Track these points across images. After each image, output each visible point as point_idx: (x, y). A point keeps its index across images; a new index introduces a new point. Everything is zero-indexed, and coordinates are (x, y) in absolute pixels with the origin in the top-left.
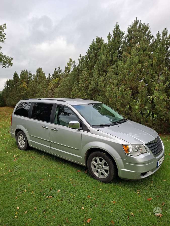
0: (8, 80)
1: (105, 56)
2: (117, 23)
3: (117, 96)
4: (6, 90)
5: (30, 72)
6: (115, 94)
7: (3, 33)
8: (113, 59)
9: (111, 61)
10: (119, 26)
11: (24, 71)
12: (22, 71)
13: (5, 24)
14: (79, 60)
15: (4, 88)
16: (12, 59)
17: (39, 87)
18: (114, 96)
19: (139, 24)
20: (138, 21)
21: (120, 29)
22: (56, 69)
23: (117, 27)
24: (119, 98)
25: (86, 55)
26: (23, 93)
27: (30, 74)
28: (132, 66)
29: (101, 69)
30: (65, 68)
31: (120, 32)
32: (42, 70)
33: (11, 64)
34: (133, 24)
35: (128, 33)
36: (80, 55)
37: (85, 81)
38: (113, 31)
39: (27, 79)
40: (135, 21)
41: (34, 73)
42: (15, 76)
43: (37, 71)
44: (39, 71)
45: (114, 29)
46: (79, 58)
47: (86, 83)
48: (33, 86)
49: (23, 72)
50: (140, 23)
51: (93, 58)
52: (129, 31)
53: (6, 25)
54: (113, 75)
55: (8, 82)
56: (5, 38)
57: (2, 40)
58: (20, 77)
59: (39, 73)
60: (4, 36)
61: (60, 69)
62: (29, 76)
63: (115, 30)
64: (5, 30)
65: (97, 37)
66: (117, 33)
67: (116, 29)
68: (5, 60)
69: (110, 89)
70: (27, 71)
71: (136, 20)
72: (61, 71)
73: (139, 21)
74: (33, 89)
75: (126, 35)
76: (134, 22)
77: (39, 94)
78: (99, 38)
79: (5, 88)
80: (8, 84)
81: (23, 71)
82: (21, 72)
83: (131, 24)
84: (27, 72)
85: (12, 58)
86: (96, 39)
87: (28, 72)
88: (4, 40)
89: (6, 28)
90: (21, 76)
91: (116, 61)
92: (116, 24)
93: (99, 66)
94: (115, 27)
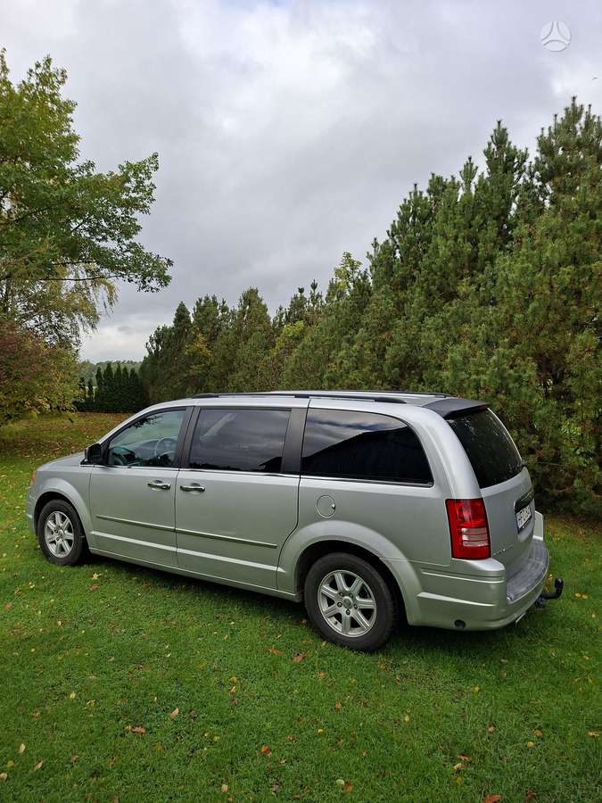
0: (158, 329)
1: (450, 242)
2: (499, 122)
3: (482, 383)
4: (153, 359)
5: (224, 303)
6: (474, 377)
7: (147, 182)
8: (480, 253)
9: (474, 259)
10: (508, 131)
11: (207, 298)
12: (201, 300)
13: (155, 156)
14: (370, 257)
15: (147, 354)
16: (170, 263)
17: (244, 351)
18: (472, 385)
19: (583, 120)
20: (582, 109)
21: (510, 143)
22: (301, 291)
23: (501, 138)
24: (487, 391)
25: (387, 242)
26: (195, 370)
27: (224, 309)
28: (539, 275)
29: (438, 289)
30: (328, 288)
31: (512, 155)
32: (259, 295)
33: (165, 280)
34: (559, 121)
35: (538, 155)
36: (375, 239)
37: (379, 330)
38: (484, 152)
39: (212, 325)
40: (567, 109)
41: (234, 305)
42: (181, 314)
43: (244, 298)
44: (251, 298)
45: (489, 144)
46: (372, 253)
47: (384, 336)
48: (225, 346)
49: (203, 303)
50: (588, 116)
51: (412, 250)
52: (546, 148)
53: (158, 158)
54: (478, 309)
55: (161, 336)
56: (153, 200)
57: (145, 206)
58: (192, 320)
59: (249, 304)
60: (150, 194)
61: (317, 291)
62: (220, 314)
63: (493, 146)
64: (154, 174)
65: (433, 174)
66: (503, 157)
67: (496, 144)
68: (148, 267)
69: (459, 358)
70: (214, 298)
71: (573, 105)
72: (319, 296)
73: (586, 109)
74: (224, 358)
75: (534, 163)
76: (562, 115)
77: (240, 374)
78: (439, 179)
79: (150, 353)
80: (158, 342)
81: (203, 299)
82: (198, 304)
83: (552, 123)
84: (215, 304)
85: (169, 261)
86: (430, 181)
87: (219, 301)
88: (148, 204)
89: (157, 168)
90: (195, 315)
91: (491, 259)
92: (496, 127)
93: (429, 277)
94: (492, 137)
